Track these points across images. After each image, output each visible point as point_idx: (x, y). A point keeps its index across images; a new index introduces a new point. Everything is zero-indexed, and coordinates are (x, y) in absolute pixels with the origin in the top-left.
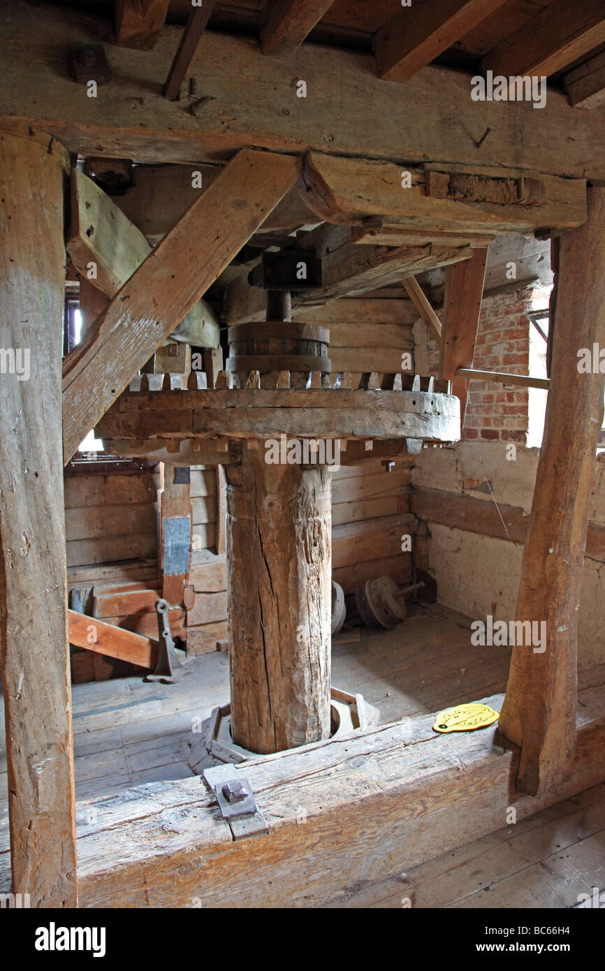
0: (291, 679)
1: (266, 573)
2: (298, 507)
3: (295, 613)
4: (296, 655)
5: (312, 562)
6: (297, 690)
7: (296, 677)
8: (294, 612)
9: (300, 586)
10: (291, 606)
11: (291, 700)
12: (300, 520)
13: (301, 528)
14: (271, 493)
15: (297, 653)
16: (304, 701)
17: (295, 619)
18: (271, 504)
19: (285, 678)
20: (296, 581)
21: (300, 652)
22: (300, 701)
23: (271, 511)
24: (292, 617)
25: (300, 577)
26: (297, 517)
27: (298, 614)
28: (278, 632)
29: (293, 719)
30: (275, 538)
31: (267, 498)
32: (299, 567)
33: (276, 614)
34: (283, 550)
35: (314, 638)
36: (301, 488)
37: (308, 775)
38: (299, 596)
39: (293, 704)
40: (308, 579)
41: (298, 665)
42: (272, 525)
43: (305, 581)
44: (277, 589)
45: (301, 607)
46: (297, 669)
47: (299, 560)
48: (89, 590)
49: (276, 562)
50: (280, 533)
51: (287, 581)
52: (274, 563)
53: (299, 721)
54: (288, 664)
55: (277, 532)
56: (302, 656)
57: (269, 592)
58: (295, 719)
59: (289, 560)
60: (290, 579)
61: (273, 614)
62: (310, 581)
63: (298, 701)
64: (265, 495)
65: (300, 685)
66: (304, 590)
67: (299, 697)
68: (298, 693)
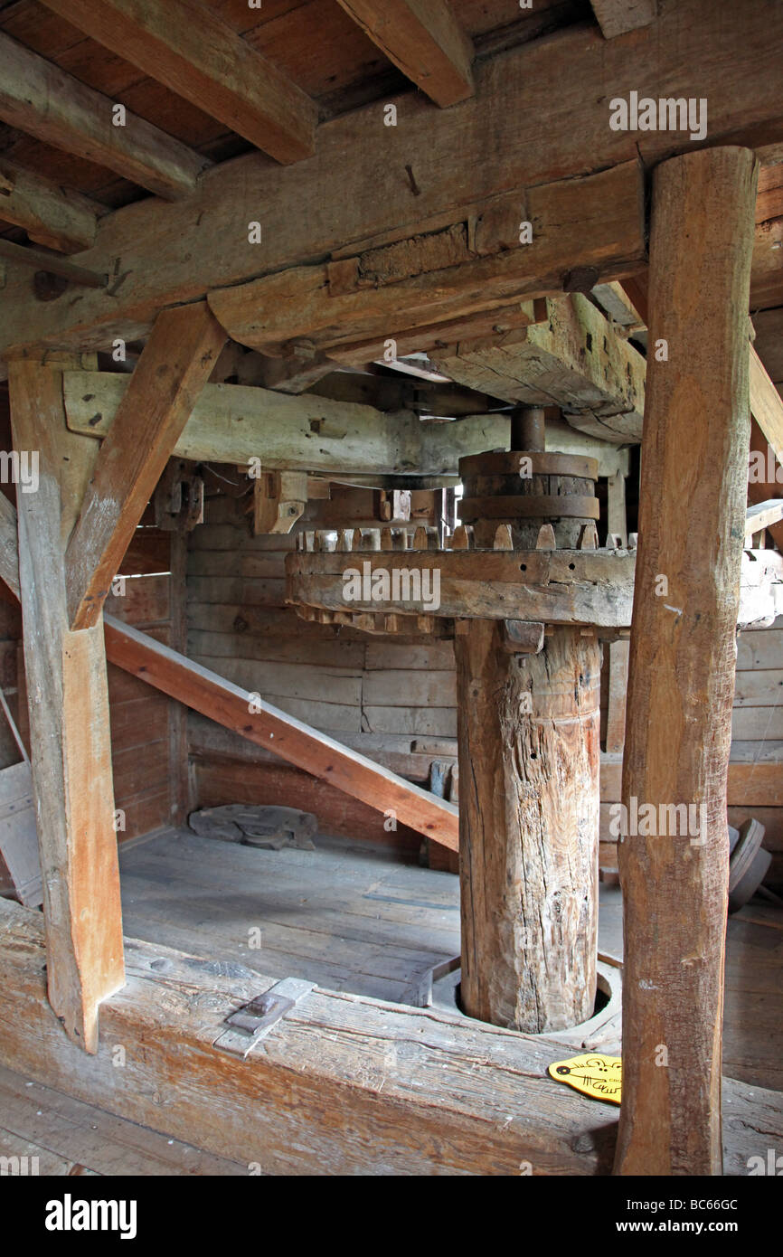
0: (496, 929)
1: (472, 780)
2: (505, 700)
3: (502, 842)
4: (502, 898)
5: (528, 780)
6: (504, 945)
7: (502, 927)
8: (500, 841)
9: (507, 808)
10: (497, 832)
11: (496, 957)
12: (509, 718)
13: (510, 730)
14: (476, 678)
15: (505, 897)
16: (513, 965)
17: (501, 850)
18: (476, 693)
19: (489, 924)
20: (503, 801)
21: (507, 897)
22: (508, 963)
23: (476, 701)
24: (498, 847)
25: (508, 795)
26: (505, 715)
27: (506, 844)
28: (482, 861)
29: (498, 983)
30: (480, 738)
31: (472, 683)
32: (507, 781)
33: (481, 837)
34: (489, 756)
35: (532, 885)
36: (509, 676)
37: (349, 1032)
38: (507, 821)
39: (498, 963)
40: (521, 801)
41: (506, 913)
42: (476, 719)
43: (516, 804)
44: (482, 805)
45: (510, 836)
46: (504, 918)
47: (507, 773)
48: (449, 766)
49: (481, 769)
50: (485, 732)
51: (492, 797)
52: (479, 770)
53: (507, 988)
54: (493, 908)
55: (481, 730)
56: (511, 903)
57: (474, 806)
58: (501, 983)
59: (495, 770)
60: (495, 796)
61: (478, 836)
62: (524, 805)
63: (504, 962)
64: (471, 681)
65: (508, 942)
66: (513, 813)
67: (507, 956)
68: (505, 951)
